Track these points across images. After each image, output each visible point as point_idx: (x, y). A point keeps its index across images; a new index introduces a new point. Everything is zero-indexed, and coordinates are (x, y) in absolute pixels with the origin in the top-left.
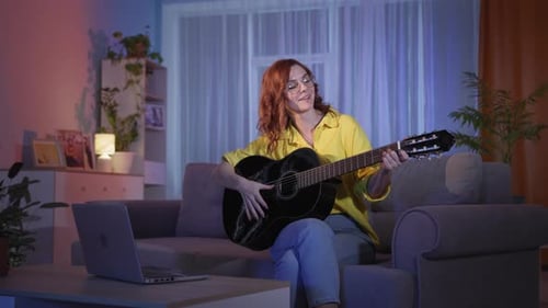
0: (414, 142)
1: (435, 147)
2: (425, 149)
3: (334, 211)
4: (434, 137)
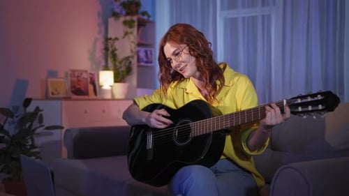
0: (299, 101)
1: (320, 107)
2: (310, 108)
3: (222, 157)
4: (319, 97)
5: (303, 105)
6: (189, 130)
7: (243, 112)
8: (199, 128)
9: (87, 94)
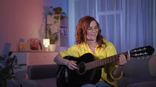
0: (135, 51)
1: (146, 53)
2: (141, 54)
3: (101, 80)
4: (145, 49)
5: (137, 53)
6: (84, 67)
7: (109, 57)
8: (89, 66)
9: (37, 49)
